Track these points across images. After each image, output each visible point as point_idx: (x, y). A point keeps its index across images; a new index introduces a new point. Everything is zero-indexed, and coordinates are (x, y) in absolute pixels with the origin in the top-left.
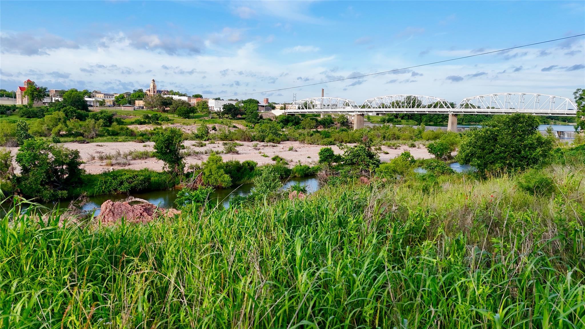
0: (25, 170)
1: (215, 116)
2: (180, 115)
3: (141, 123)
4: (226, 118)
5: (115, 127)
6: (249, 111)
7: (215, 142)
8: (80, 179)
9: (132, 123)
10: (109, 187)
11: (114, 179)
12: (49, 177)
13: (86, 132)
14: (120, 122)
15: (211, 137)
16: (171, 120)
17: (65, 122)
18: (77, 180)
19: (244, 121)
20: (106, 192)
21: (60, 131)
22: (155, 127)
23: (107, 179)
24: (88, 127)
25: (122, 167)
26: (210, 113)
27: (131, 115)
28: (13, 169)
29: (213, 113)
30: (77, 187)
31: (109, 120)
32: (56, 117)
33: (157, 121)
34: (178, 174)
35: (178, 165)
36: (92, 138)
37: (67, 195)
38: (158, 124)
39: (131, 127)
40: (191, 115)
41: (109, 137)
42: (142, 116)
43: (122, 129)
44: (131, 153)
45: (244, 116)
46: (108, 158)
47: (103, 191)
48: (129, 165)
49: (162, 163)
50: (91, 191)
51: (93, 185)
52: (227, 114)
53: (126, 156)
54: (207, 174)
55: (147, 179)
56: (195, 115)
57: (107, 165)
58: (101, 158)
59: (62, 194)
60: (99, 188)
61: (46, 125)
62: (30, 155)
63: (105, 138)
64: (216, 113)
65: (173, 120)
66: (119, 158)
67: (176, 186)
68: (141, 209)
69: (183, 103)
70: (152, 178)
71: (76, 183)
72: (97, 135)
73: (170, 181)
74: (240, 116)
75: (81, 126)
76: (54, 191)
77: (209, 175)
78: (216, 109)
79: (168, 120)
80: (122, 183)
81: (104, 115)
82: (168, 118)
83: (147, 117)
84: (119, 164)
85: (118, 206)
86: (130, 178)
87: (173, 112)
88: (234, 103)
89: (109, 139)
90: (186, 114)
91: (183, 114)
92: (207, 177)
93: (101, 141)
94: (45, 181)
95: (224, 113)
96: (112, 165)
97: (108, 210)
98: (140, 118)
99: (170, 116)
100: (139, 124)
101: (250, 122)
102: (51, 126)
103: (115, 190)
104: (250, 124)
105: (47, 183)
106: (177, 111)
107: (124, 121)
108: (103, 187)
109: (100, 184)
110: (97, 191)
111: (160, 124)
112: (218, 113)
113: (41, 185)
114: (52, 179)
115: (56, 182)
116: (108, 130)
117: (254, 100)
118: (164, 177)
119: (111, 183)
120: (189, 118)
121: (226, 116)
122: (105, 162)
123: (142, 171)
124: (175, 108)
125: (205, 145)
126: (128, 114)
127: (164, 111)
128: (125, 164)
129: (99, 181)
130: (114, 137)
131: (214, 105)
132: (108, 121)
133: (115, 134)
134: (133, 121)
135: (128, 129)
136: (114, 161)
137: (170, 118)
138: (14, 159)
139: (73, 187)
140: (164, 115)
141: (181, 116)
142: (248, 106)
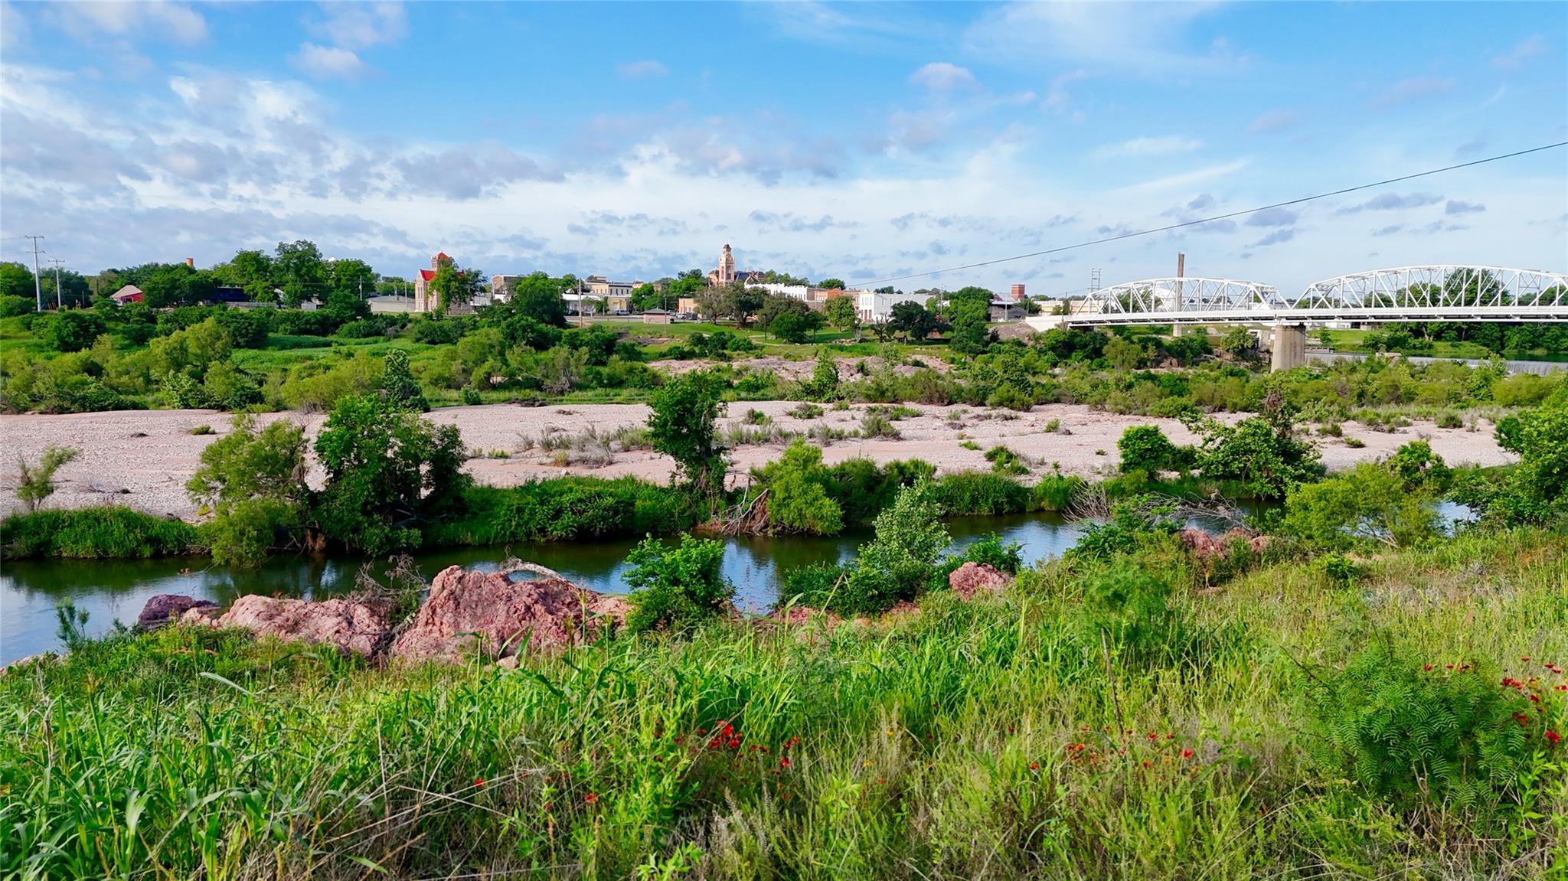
0: (337, 474)
1: (870, 335)
2: (779, 334)
3: (682, 356)
4: (900, 340)
5: (616, 364)
6: (962, 321)
7: (851, 406)
8: (459, 500)
9: (662, 356)
10: (527, 523)
11: (542, 503)
12: (382, 494)
13: (547, 377)
14: (632, 353)
15: (843, 393)
16: (756, 348)
17: (502, 354)
18: (451, 502)
19: (946, 350)
20: (521, 536)
21: (489, 375)
22: (715, 364)
23: (524, 501)
24: (554, 365)
25: (591, 468)
26: (856, 327)
27: (661, 336)
28: (303, 471)
29: (864, 329)
30: (451, 520)
31: (607, 345)
32: (485, 340)
33: (720, 351)
34: (705, 494)
35: (709, 470)
36: (562, 393)
37: (420, 541)
38: (723, 357)
39: (656, 366)
40: (809, 333)
41: (600, 391)
42: (687, 337)
43: (631, 371)
44: (621, 433)
45: (947, 335)
46: (565, 445)
47: (512, 533)
48: (610, 463)
50: (482, 531)
51: (490, 516)
52: (902, 329)
53: (606, 443)
54: (780, 495)
55: (625, 506)
56: (820, 332)
57: (556, 463)
58: (548, 446)
59: (408, 537)
60: (503, 524)
61: (460, 361)
62: (341, 437)
63: (590, 394)
64: (872, 327)
65: (763, 347)
66: (588, 446)
67: (700, 525)
69: (791, 302)
70: (638, 503)
71: (449, 509)
72: (575, 386)
73: (684, 511)
74: (937, 336)
75: (537, 362)
76: (391, 529)
77: (784, 500)
78: (876, 318)
79: (749, 348)
80: (558, 514)
81: (597, 336)
82: (750, 343)
83: (699, 340)
84: (584, 461)
86: (580, 500)
87: (764, 327)
88: (922, 301)
89: (600, 395)
90: (794, 330)
91: (788, 331)
92: (779, 505)
93: (573, 402)
94: (373, 503)
95: (892, 328)
96: (568, 464)
98: (683, 342)
99: (755, 338)
100: (677, 359)
101: (963, 350)
102: (471, 364)
103: (542, 531)
104: (961, 355)
105: (379, 510)
106: (773, 324)
107: (644, 350)
108: (514, 523)
109: (506, 515)
110: (497, 533)
111: (729, 359)
112: (877, 328)
113: (365, 512)
114: (388, 500)
115: (402, 507)
116: (598, 373)
117: (980, 290)
118: (668, 501)
119: (533, 513)
120: (801, 343)
121: (898, 334)
122: (557, 453)
123: (618, 481)
124: (770, 317)
125: (821, 414)
126: (656, 333)
127: (745, 325)
128: (598, 463)
129: (505, 507)
130: (612, 392)
131: (872, 307)
132: (605, 350)
133: (616, 383)
134: (665, 349)
135: (645, 370)
136: (573, 454)
137: (754, 342)
139: (442, 520)
140: (741, 334)
141: (782, 336)
142: (960, 308)
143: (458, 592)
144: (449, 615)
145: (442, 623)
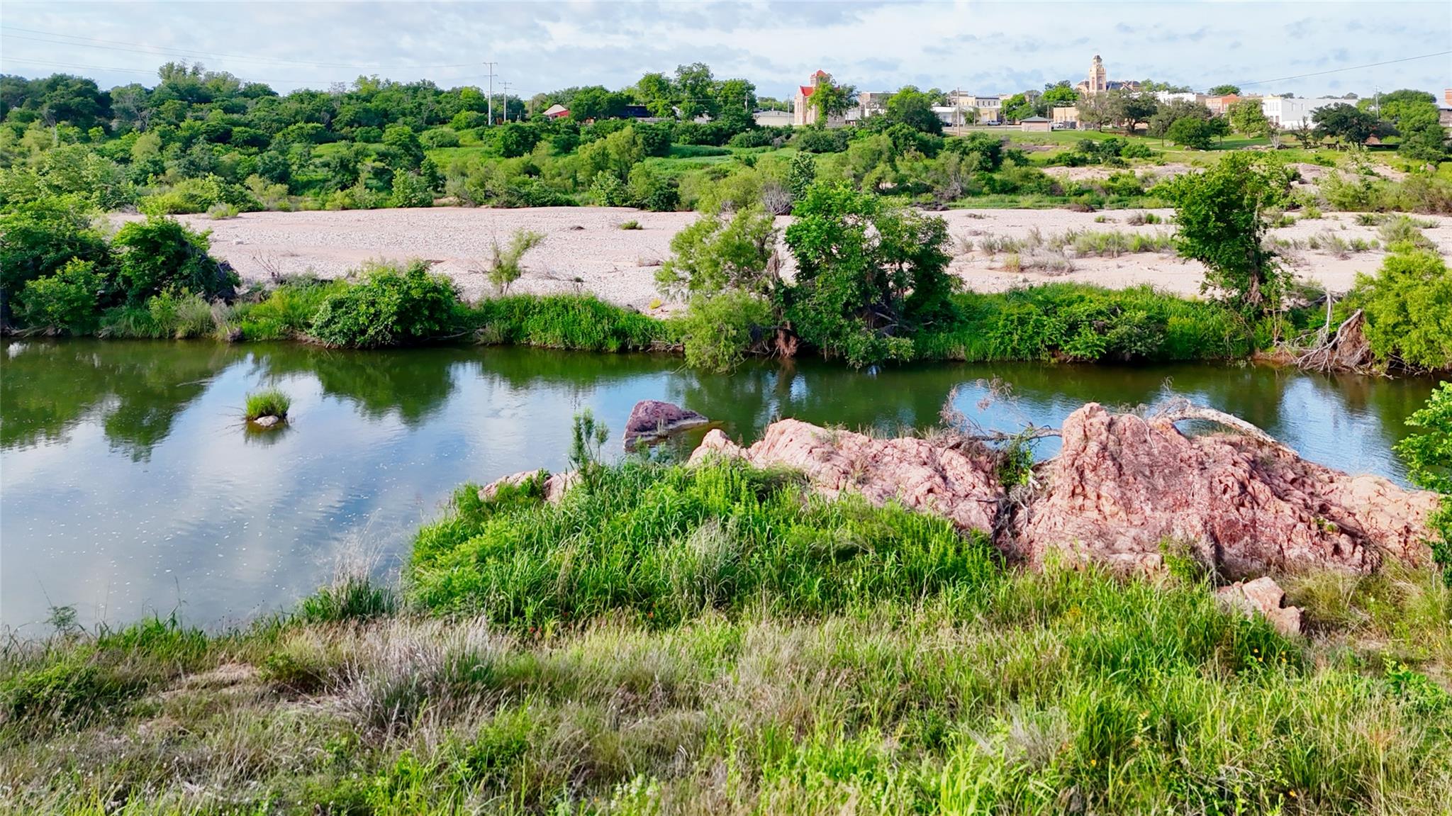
0: (807, 270)
1: (1291, 140)
2: (1180, 141)
3: (1074, 163)
4: (1329, 146)
5: (1009, 171)
6: (1407, 126)
7: (1324, 215)
8: (946, 304)
9: (1051, 163)
10: (1031, 338)
11: (1046, 313)
12: (866, 294)
13: (938, 183)
14: (1019, 160)
15: (1298, 201)
16: (1154, 155)
17: (891, 160)
18: (937, 308)
19: (1393, 156)
20: (1025, 352)
21: (880, 180)
22: (1114, 171)
23: (1025, 310)
24: (944, 171)
25: (1051, 275)
26: (1273, 132)
27: (1045, 144)
28: (777, 264)
29: (1282, 134)
30: (940, 329)
31: (993, 155)
32: (874, 146)
33: (1117, 158)
34: (1262, 313)
36: (953, 199)
37: (912, 353)
38: (1119, 164)
39: (1050, 172)
40: (1215, 139)
41: (993, 197)
42: (1074, 144)
43: (1026, 177)
44: (1070, 239)
45: (1391, 140)
46: (1008, 248)
47: (1013, 349)
48: (1072, 270)
49: (1197, 270)
50: (977, 344)
51: (983, 326)
52: (1333, 134)
53: (1058, 245)
55: (1158, 321)
56: (1226, 139)
57: (1008, 268)
58: (990, 249)
59: (898, 347)
60: (1003, 338)
61: (851, 167)
62: (820, 226)
63: (984, 199)
64: (1293, 132)
65: (1162, 154)
66: (1037, 251)
67: (1258, 354)
68: (1235, 464)
69: (1189, 107)
70: (1173, 321)
71: (935, 316)
72: (966, 193)
73: (1236, 334)
74: (1376, 141)
75: (926, 168)
76: (878, 336)
77: (1395, 326)
78: (1289, 123)
79: (1147, 155)
80: (1073, 328)
81: (981, 144)
82: (1147, 150)
83: (1090, 147)
84: (1041, 267)
85: (1134, 434)
86: (1100, 313)
87: (1161, 132)
88: (1353, 103)
89: (994, 201)
90: (1198, 136)
91: (1191, 137)
92: (1385, 333)
93: (977, 207)
94: (855, 304)
95: (1318, 134)
96: (1022, 269)
97: (1093, 447)
98: (1071, 149)
99: (1153, 144)
100: (1068, 165)
101: (1419, 156)
102: (861, 170)
103: (1054, 348)
104: (1418, 163)
105: (860, 312)
106: (1171, 130)
107: (1030, 157)
108: (1016, 337)
109: (1005, 326)
110: (996, 348)
111: (1127, 166)
112: (1300, 135)
113: (845, 315)
114: (872, 301)
115: (882, 310)
116: (991, 179)
117: (1417, 93)
118: (1212, 321)
119: (1039, 325)
120: (1207, 149)
121: (1328, 139)
122: (1001, 259)
123: (1130, 292)
124: (1166, 123)
126: (1039, 141)
127: (1133, 131)
128: (1058, 269)
129: (1002, 317)
130: (1007, 198)
131: (1279, 113)
132: (991, 157)
133: (1009, 189)
134: (1053, 156)
135: (1042, 176)
136: (1027, 260)
137: (1152, 150)
138: (781, 237)
139: (927, 327)
140: (1135, 141)
141: (1183, 142)
142: (1403, 111)
143: (1112, 446)
144: (1112, 484)
145: (1099, 497)
